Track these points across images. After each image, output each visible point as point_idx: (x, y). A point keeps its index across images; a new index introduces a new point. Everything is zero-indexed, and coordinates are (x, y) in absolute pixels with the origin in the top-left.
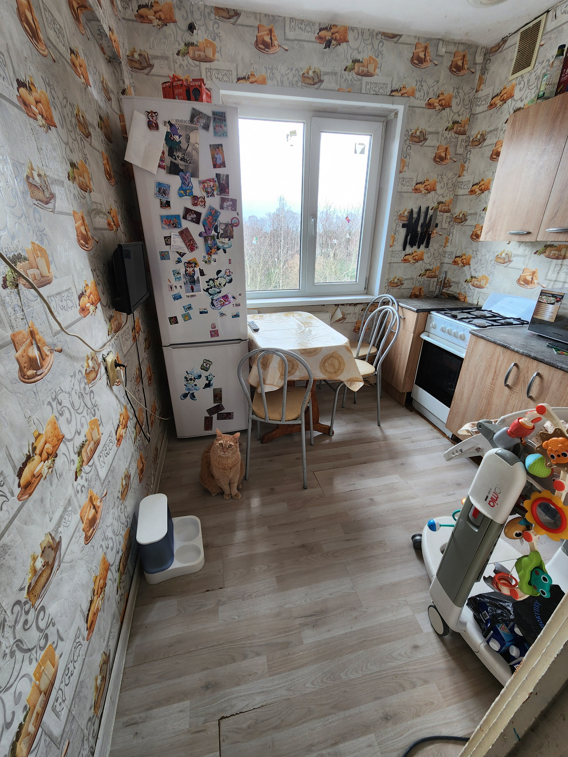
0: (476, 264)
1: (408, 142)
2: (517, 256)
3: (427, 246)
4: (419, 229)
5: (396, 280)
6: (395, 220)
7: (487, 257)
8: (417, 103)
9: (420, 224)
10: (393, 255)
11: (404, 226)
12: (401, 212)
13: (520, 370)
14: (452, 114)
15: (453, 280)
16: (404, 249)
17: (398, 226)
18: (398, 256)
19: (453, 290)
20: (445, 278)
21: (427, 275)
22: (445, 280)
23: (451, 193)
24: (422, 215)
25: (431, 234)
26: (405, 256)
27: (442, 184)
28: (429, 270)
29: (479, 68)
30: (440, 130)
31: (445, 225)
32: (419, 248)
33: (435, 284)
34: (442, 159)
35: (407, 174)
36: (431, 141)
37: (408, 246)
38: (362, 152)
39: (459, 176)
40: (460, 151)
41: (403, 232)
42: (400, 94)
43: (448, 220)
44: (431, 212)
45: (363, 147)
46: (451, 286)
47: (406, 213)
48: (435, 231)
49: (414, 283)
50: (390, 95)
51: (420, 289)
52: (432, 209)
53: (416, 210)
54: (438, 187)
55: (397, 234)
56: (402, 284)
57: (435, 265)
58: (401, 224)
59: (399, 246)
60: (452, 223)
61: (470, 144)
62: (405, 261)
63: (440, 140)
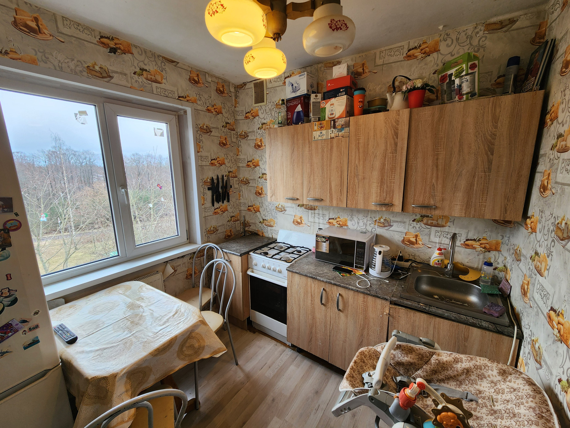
0: (264, 211)
1: (199, 132)
2: (289, 207)
3: (228, 201)
4: (220, 190)
5: (212, 229)
6: (202, 185)
7: (270, 207)
8: (199, 108)
9: (220, 187)
10: (206, 211)
11: (209, 189)
12: (205, 179)
13: (328, 293)
14: (224, 118)
15: (251, 221)
16: (213, 205)
17: (205, 189)
18: (210, 211)
19: (252, 228)
20: (245, 220)
21: (233, 220)
22: (245, 222)
23: (235, 165)
24: (220, 180)
25: (229, 193)
26: (215, 210)
27: (228, 160)
28: (233, 216)
29: (233, 95)
30: (219, 126)
31: (236, 186)
32: (223, 203)
33: (239, 225)
34: (225, 145)
35: (204, 153)
36: (214, 133)
37: (215, 203)
38: (162, 135)
39: (237, 155)
40: (234, 140)
41: (209, 193)
42: (185, 100)
43: (237, 182)
44: (225, 178)
45: (162, 131)
46: (250, 226)
47: (209, 180)
48: (231, 191)
49: (226, 228)
50: (178, 99)
51: (231, 230)
52: (225, 176)
53: (215, 178)
54: (226, 161)
55: (205, 195)
56: (218, 230)
57: (236, 212)
58: (207, 188)
59: (208, 203)
60: (240, 184)
61: (239, 136)
62: (215, 213)
63: (220, 133)
